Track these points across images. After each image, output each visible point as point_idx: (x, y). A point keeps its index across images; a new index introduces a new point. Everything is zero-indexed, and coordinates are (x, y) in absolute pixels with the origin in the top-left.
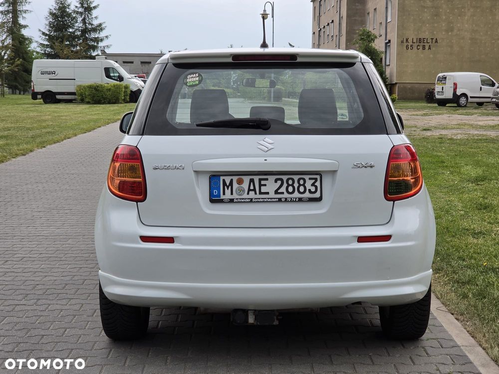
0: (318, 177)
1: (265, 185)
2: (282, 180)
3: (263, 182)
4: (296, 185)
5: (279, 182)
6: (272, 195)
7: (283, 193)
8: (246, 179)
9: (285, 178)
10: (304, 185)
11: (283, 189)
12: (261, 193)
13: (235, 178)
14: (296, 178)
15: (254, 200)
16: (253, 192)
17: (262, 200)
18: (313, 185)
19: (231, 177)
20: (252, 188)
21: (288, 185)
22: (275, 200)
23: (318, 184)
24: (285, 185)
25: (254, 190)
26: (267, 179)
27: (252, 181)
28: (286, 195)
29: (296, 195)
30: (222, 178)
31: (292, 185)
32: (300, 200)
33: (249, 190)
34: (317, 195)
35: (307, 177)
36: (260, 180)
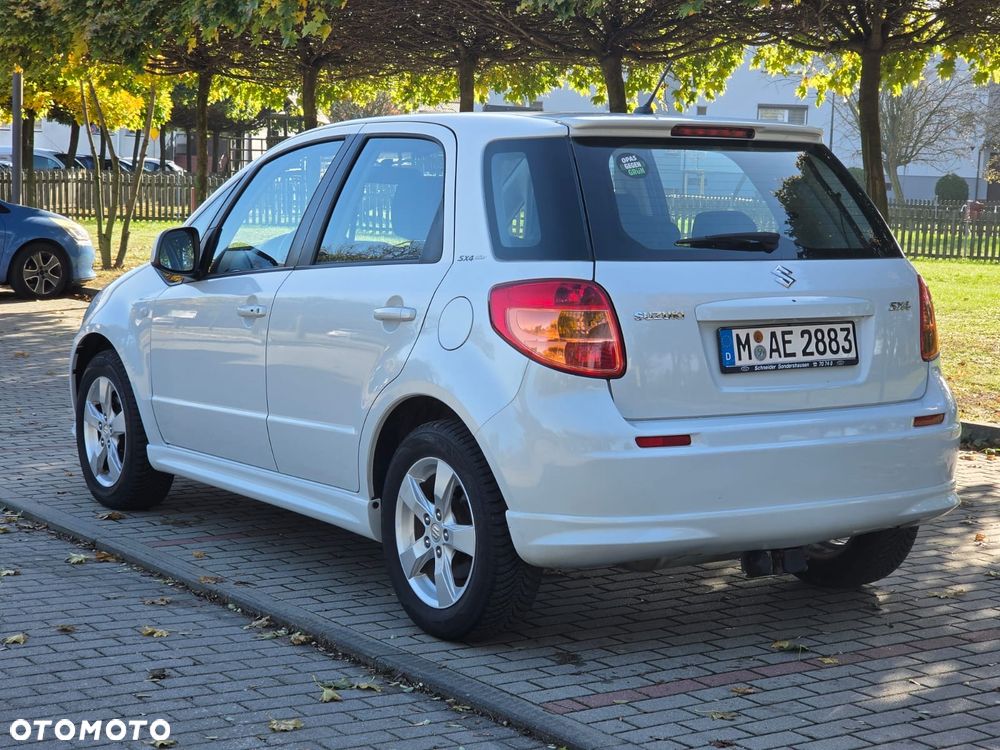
0: (850, 326)
1: (790, 342)
2: (808, 332)
3: (787, 337)
4: (827, 340)
5: (806, 336)
6: (800, 357)
7: (812, 354)
8: (766, 332)
9: (812, 329)
10: (835, 340)
11: (812, 348)
12: (786, 355)
13: (752, 332)
14: (825, 328)
15: (780, 367)
16: (777, 354)
17: (789, 366)
18: (846, 339)
19: (746, 331)
20: (774, 347)
21: (818, 341)
22: (805, 365)
23: (851, 337)
24: (814, 340)
25: (778, 350)
26: (790, 333)
27: (773, 335)
28: (817, 357)
29: (829, 356)
30: (734, 332)
31: (822, 340)
32: (835, 363)
33: (772, 351)
34: (852, 355)
35: (837, 327)
36: (784, 333)
